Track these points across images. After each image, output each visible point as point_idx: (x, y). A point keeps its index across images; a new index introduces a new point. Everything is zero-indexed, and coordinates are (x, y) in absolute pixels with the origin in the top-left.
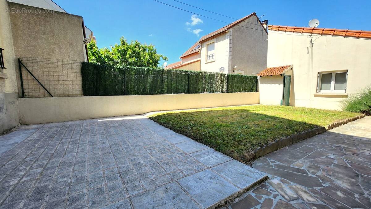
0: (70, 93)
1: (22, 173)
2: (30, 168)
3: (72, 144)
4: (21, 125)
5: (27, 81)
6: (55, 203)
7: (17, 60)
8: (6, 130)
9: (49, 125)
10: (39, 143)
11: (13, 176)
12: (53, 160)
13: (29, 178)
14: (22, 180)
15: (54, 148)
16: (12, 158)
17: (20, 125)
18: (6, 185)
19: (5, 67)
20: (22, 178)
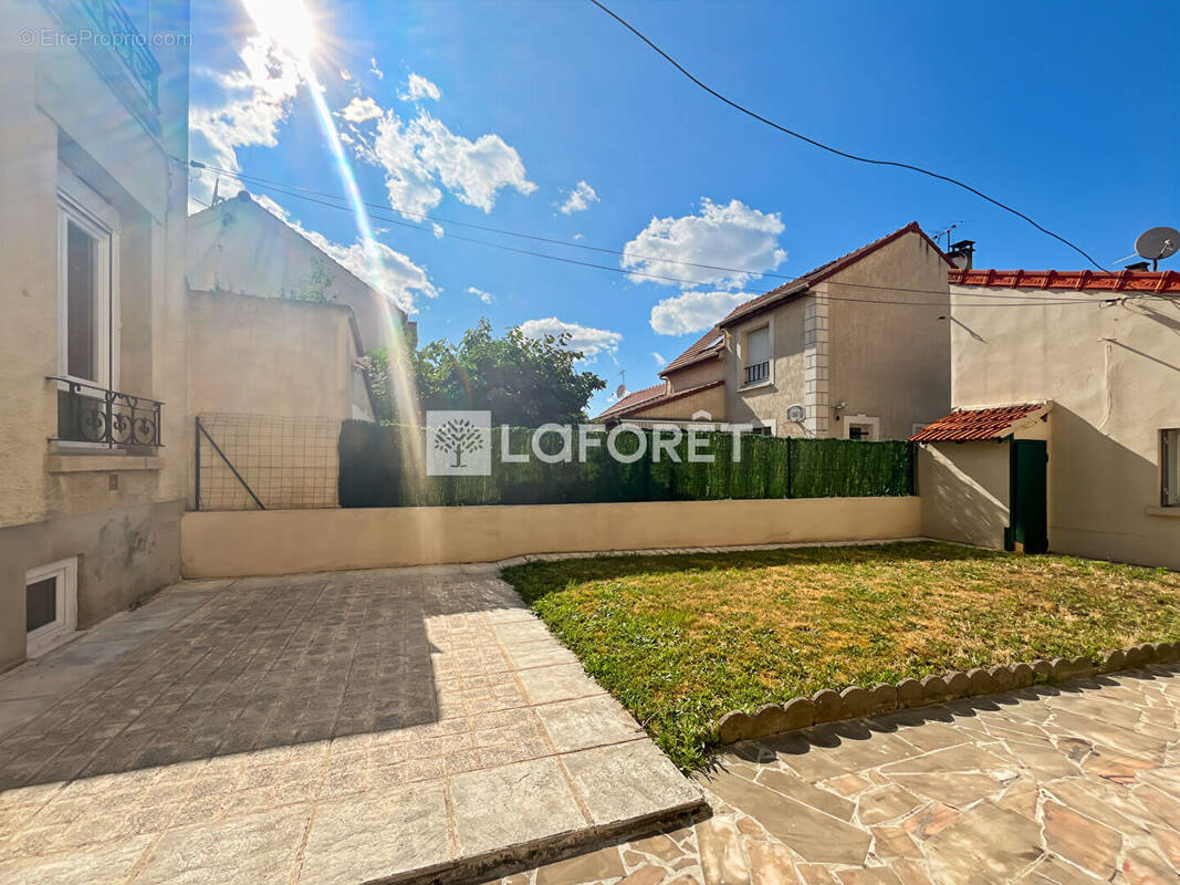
0: (307, 500)
1: (135, 712)
2: (155, 701)
3: (270, 646)
4: (184, 579)
5: (209, 470)
6: (166, 791)
7: (194, 420)
8: (146, 594)
9: (246, 583)
10: (202, 636)
11: (117, 716)
12: (208, 686)
13: (143, 726)
14: (130, 729)
15: (226, 653)
16: (130, 671)
17: (180, 578)
18: (98, 735)
19: (162, 443)
20: (131, 723)
